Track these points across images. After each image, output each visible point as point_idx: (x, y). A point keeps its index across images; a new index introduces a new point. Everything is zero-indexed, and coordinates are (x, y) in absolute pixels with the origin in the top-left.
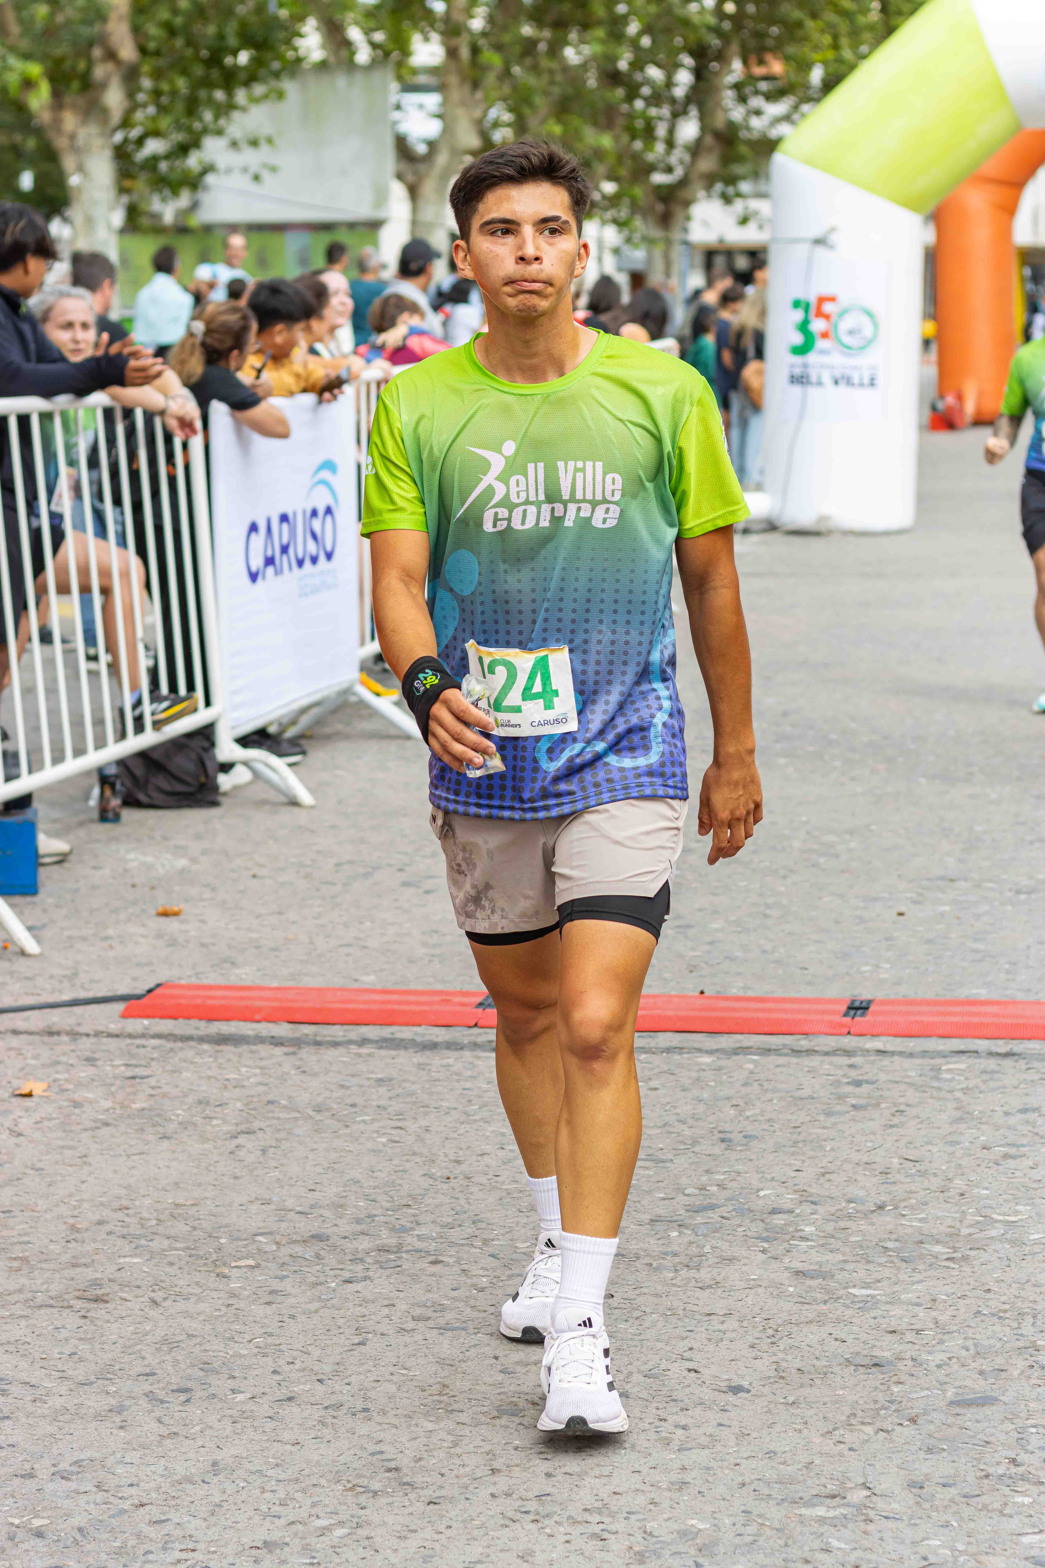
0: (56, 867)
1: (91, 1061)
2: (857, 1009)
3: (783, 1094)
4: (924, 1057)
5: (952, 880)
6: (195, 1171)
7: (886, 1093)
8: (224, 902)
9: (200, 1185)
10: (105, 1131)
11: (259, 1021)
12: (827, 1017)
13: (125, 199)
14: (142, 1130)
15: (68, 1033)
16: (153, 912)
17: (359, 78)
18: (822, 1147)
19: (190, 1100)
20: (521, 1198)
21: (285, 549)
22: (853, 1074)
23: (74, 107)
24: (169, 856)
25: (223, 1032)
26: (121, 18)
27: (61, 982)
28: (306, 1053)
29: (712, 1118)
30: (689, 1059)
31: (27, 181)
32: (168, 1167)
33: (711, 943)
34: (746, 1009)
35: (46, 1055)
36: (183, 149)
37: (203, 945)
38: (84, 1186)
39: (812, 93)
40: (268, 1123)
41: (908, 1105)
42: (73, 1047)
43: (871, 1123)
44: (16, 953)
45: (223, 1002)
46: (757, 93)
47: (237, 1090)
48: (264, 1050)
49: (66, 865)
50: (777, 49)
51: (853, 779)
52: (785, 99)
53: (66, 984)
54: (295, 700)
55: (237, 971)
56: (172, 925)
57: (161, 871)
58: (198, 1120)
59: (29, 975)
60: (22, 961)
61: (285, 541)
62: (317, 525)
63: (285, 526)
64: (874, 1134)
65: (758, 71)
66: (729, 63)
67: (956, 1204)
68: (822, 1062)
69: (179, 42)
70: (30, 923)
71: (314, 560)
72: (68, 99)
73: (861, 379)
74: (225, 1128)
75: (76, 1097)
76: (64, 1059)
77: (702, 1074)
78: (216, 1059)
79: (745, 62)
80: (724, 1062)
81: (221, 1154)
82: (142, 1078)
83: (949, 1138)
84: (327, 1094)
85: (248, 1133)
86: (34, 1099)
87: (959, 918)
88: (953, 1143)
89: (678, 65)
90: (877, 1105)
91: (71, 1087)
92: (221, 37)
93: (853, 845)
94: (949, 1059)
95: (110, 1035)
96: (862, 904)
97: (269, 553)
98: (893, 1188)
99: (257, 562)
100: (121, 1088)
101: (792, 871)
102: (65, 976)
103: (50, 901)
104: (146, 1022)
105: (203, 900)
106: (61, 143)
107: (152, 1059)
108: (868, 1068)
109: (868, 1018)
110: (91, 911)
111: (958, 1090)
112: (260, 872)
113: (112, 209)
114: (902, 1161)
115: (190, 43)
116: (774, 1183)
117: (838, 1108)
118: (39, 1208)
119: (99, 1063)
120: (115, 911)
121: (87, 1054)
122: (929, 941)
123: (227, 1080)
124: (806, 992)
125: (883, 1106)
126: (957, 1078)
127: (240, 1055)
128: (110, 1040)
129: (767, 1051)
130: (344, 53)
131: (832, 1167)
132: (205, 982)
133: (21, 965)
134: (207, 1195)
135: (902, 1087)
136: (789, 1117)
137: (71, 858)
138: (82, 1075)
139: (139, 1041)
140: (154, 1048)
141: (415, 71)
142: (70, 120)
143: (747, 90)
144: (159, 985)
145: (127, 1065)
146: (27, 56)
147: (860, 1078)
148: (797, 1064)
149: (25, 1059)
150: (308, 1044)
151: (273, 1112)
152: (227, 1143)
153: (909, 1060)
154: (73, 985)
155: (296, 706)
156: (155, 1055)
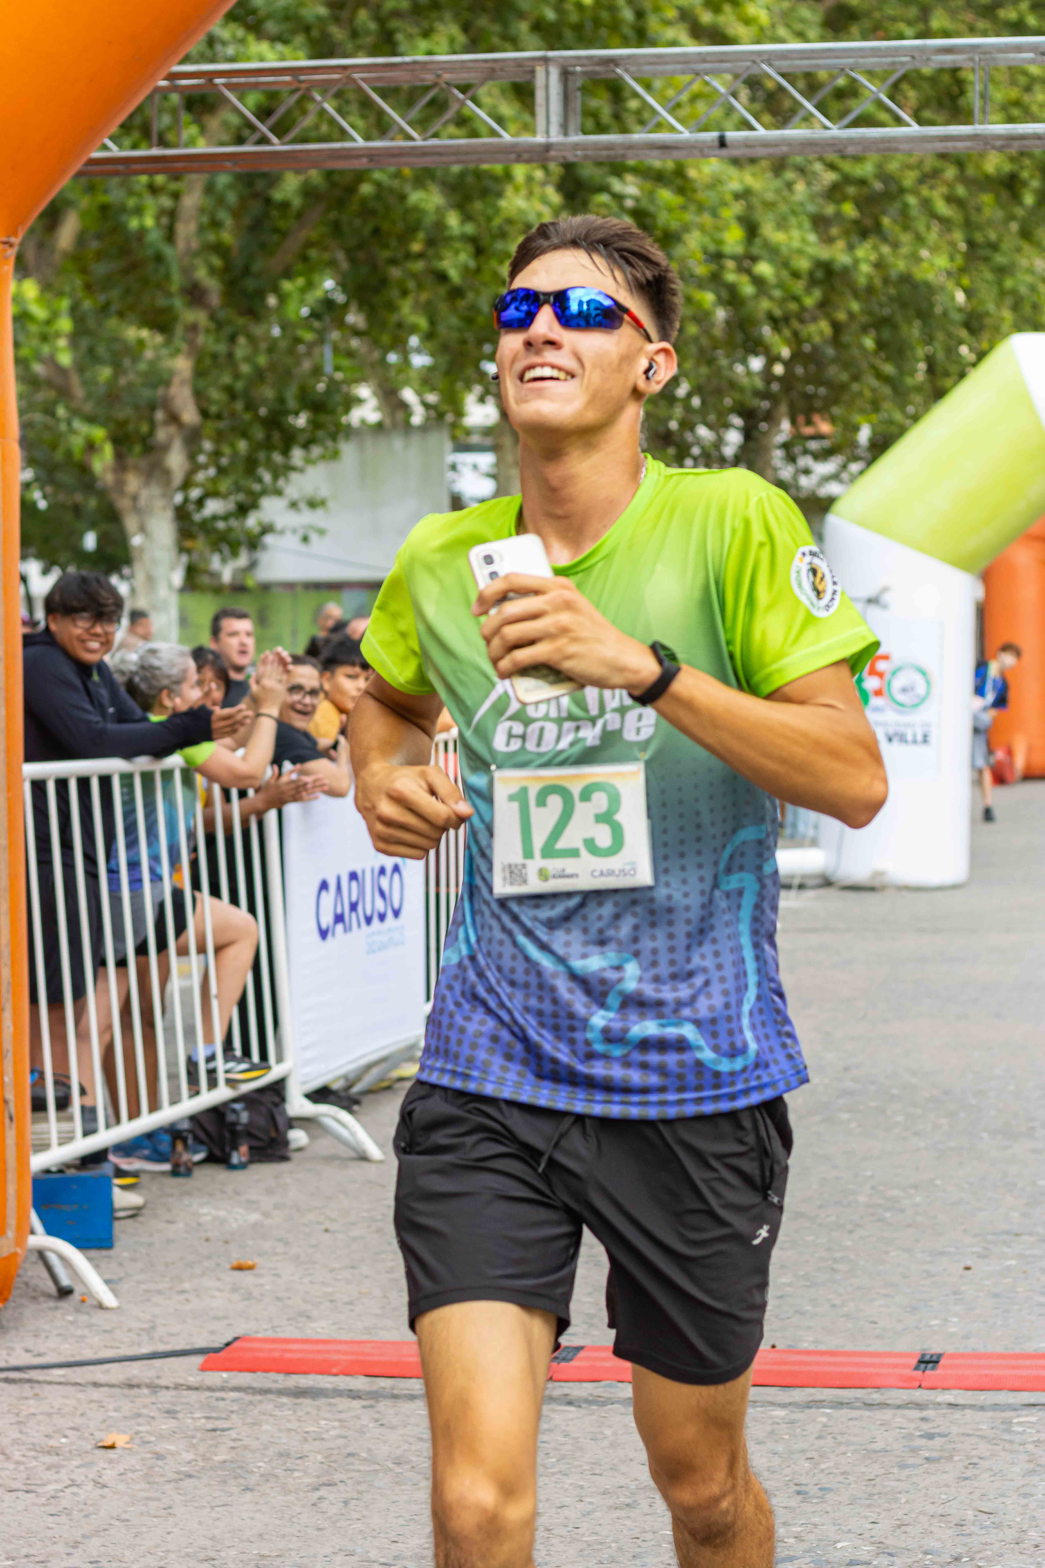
0: (130, 1221)
1: (171, 1413)
2: (927, 1362)
3: (858, 1447)
4: (994, 1410)
5: (1017, 1235)
6: (278, 1522)
7: (958, 1446)
8: (297, 1257)
9: (284, 1536)
10: (188, 1483)
11: (336, 1375)
12: (898, 1371)
13: (184, 559)
14: (225, 1482)
15: (148, 1386)
16: (228, 1266)
17: (415, 440)
18: (896, 1500)
19: (271, 1452)
20: (601, 1550)
21: (353, 907)
22: (926, 1426)
23: (136, 468)
24: (241, 1211)
25: (301, 1385)
26: (183, 383)
27: (139, 1335)
28: (384, 1406)
29: (787, 1471)
30: (762, 1412)
31: (90, 541)
32: (252, 1518)
33: (781, 1297)
34: (817, 1364)
35: (127, 1408)
36: (243, 510)
37: (278, 1299)
38: (169, 1537)
39: (860, 452)
40: (349, 1475)
41: (981, 1458)
42: (153, 1400)
43: (945, 1476)
44: (94, 1307)
45: (300, 1356)
46: (806, 452)
47: (317, 1443)
48: (343, 1403)
49: (140, 1219)
50: (824, 410)
51: (916, 1134)
52: (833, 458)
53: (145, 1337)
54: (363, 1056)
55: (313, 1325)
56: (246, 1278)
57: (234, 1225)
58: (279, 1472)
59: (108, 1328)
60: (101, 1313)
61: (354, 898)
62: (384, 882)
63: (354, 884)
64: (947, 1486)
65: (808, 431)
66: (778, 424)
67: (1031, 1556)
68: (895, 1415)
69: (239, 406)
70: (107, 1277)
71: (382, 917)
72: (130, 461)
73: (915, 736)
74: (308, 1480)
75: (158, 1449)
76: (144, 1411)
77: (776, 1427)
78: (295, 1411)
79: (794, 422)
80: (798, 1416)
81: (304, 1506)
82: (223, 1430)
83: (1022, 1491)
84: (406, 1446)
85: (330, 1485)
86: (117, 1451)
87: (1025, 1272)
88: (1026, 1495)
89: (727, 426)
90: (950, 1458)
91: (153, 1439)
92: (282, 400)
93: (918, 1199)
94: (1019, 1412)
95: (190, 1388)
96: (928, 1259)
97: (339, 911)
98: (968, 1540)
99: (327, 919)
100: (202, 1440)
101: (857, 1226)
102: (143, 1330)
103: (126, 1254)
104: (225, 1375)
105: (276, 1254)
106: (123, 504)
107: (232, 1412)
108: (940, 1421)
109: (939, 1371)
110: (167, 1265)
111: (1029, 1443)
112: (332, 1227)
113: (173, 568)
114: (977, 1513)
115: (250, 406)
116: (851, 1535)
117: (911, 1461)
118: (126, 1559)
119: (180, 1416)
120: (190, 1265)
121: (168, 1406)
122: (996, 1295)
123: (307, 1432)
124: (876, 1346)
125: (956, 1458)
126: (1029, 1430)
127: (318, 1408)
128: (190, 1392)
129: (840, 1405)
130: (400, 415)
131: (907, 1520)
132: (282, 1335)
133: (99, 1318)
134: (291, 1546)
135: (973, 1440)
136: (864, 1470)
137: (144, 1211)
138: (164, 1427)
139: (218, 1394)
140: (233, 1401)
141: (468, 432)
142: (133, 482)
143: (797, 449)
144: (236, 1339)
145: (208, 1418)
146: (91, 420)
147: (933, 1431)
148: (869, 1417)
149: (107, 1411)
150: (385, 1397)
151: (352, 1464)
152: (309, 1494)
153: (981, 1413)
154: (151, 1338)
155: (364, 1062)
156: (235, 1408)
